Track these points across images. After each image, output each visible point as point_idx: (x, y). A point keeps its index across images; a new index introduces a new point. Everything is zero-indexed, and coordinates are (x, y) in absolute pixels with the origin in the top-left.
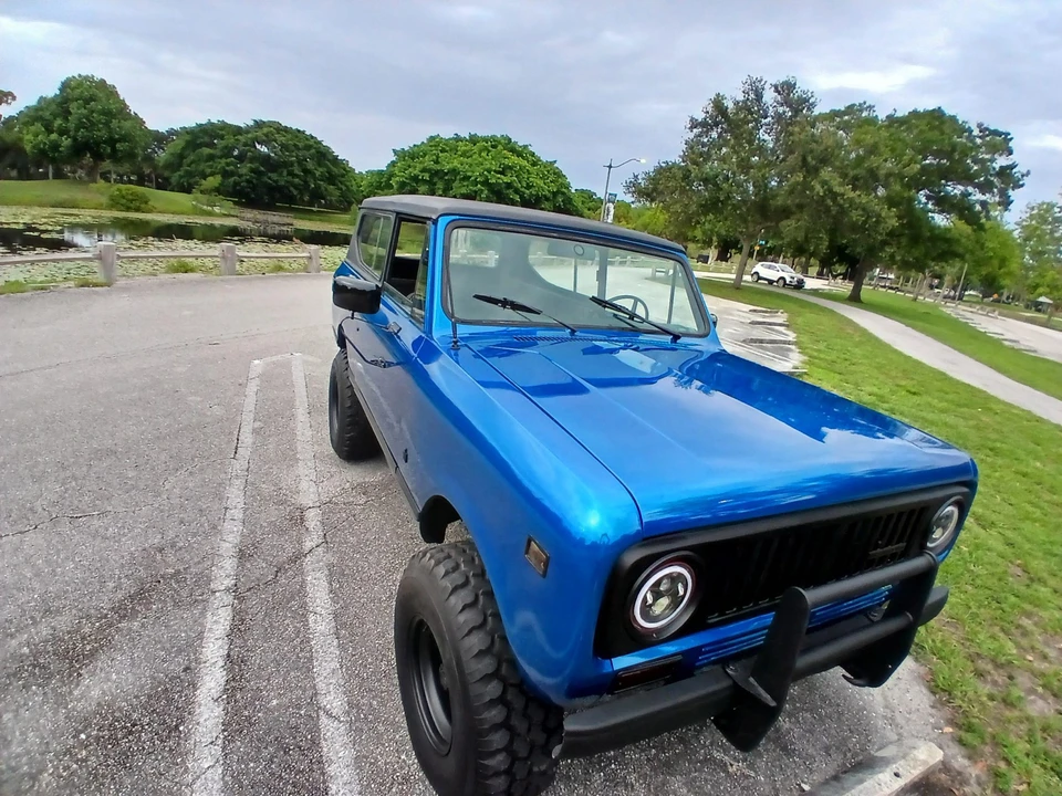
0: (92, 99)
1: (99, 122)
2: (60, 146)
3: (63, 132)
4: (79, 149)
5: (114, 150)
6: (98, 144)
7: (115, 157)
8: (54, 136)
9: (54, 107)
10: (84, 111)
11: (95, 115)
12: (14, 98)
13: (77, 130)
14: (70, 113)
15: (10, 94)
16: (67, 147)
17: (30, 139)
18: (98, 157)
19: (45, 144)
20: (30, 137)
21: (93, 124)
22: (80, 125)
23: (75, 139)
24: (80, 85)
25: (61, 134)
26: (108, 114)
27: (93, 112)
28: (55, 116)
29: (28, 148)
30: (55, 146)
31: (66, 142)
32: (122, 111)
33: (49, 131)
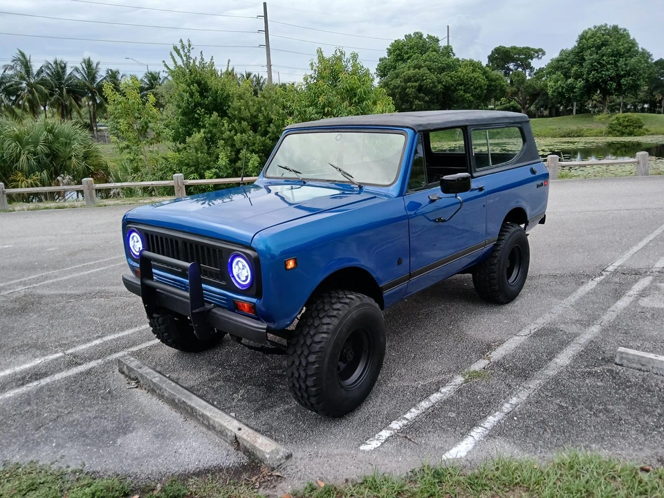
0: (603, 45)
1: (608, 63)
2: (575, 88)
3: (577, 76)
4: (589, 89)
5: (619, 85)
6: (605, 82)
7: (620, 90)
8: (570, 81)
9: (572, 56)
10: (595, 56)
11: (605, 58)
12: (544, 54)
13: (588, 74)
14: (585, 60)
15: (540, 50)
16: (580, 89)
17: (551, 85)
18: (606, 92)
19: (563, 88)
20: (551, 83)
21: (602, 66)
22: (593, 68)
23: (587, 81)
24: (594, 35)
25: (576, 79)
26: (617, 54)
27: (603, 55)
28: (573, 65)
29: (550, 92)
30: (571, 89)
31: (580, 83)
32: (631, 49)
33: (567, 76)
